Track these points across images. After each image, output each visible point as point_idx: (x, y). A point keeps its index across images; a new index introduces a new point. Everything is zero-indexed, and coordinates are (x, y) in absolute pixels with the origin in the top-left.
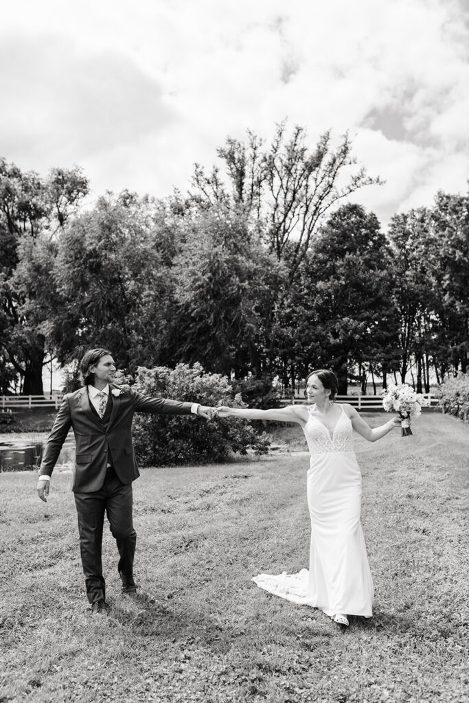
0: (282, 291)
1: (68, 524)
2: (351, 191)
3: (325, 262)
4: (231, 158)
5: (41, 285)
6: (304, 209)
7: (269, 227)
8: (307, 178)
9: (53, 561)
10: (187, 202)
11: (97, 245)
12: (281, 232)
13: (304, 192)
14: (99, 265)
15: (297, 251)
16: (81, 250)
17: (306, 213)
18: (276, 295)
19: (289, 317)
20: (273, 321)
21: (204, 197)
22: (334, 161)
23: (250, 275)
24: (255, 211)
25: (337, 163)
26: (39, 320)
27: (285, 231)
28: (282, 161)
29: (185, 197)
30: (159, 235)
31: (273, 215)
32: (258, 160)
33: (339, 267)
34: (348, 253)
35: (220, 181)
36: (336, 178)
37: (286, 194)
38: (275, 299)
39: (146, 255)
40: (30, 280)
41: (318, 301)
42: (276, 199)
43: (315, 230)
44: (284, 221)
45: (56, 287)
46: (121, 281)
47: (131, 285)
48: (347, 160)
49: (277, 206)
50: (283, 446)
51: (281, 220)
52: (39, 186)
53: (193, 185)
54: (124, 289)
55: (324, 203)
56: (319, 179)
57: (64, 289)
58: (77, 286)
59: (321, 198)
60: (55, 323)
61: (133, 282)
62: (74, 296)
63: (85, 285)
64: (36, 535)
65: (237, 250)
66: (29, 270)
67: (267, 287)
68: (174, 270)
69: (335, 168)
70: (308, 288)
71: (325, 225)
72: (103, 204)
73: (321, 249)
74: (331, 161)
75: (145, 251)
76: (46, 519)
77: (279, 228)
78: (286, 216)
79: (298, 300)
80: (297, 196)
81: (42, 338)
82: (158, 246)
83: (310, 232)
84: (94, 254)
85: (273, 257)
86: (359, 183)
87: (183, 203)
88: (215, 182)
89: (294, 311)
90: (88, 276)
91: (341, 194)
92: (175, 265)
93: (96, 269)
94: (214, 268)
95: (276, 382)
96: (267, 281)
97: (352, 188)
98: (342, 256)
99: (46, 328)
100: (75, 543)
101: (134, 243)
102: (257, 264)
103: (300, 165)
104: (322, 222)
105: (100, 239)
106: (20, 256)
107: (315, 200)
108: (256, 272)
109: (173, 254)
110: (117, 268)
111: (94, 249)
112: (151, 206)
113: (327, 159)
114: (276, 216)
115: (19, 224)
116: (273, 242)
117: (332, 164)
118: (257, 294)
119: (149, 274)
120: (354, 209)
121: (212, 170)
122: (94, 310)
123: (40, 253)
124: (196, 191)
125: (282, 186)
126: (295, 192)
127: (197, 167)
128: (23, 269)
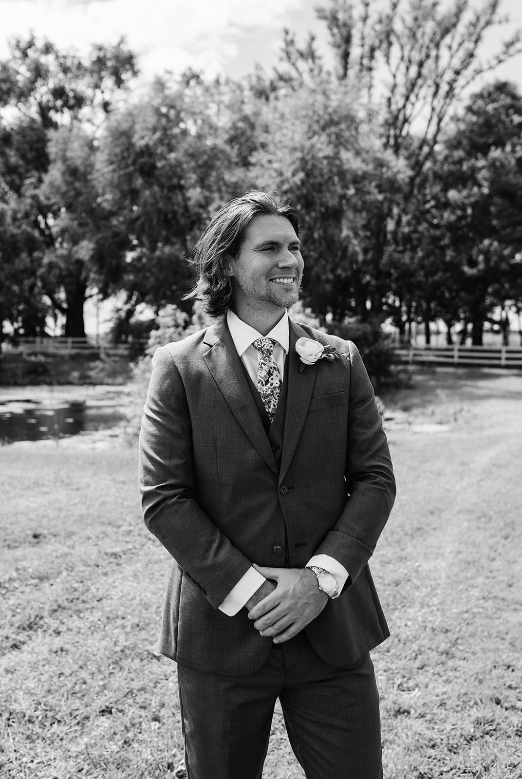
0: (398, 204)
1: (66, 555)
2: (500, 61)
3: (460, 162)
4: (333, 20)
5: (78, 194)
6: (433, 89)
7: (383, 116)
8: (437, 46)
9: (22, 637)
10: (272, 83)
11: (150, 139)
12: (399, 123)
13: (433, 66)
14: (153, 167)
15: (421, 148)
16: (130, 146)
17: (435, 94)
18: (390, 210)
19: (407, 239)
20: (386, 243)
21: (294, 74)
22: (478, 19)
23: (358, 180)
24: (364, 92)
25: (482, 22)
26: (75, 241)
27: (406, 120)
28: (403, 21)
29: (269, 75)
30: (234, 127)
31: (389, 100)
32: (370, 22)
33: (480, 169)
34: (493, 148)
35: (318, 53)
36: (479, 43)
37: (408, 68)
38: (390, 214)
39: (215, 153)
40: (64, 188)
41: (448, 216)
42: (394, 76)
43: (446, 119)
44: (404, 107)
45: (97, 196)
46: (182, 188)
47: (195, 194)
48: (496, 18)
49: (395, 86)
50: (399, 415)
51: (401, 105)
52: (80, 66)
53: (281, 59)
54: (186, 199)
55: (461, 81)
56: (455, 46)
57: (106, 200)
58: (124, 196)
59: (457, 73)
60: (97, 243)
61: (198, 190)
62: (121, 208)
63: (134, 195)
64: (7, 577)
65: (339, 142)
66: (63, 174)
67: (380, 197)
68: (253, 173)
69: (478, 29)
70: (435, 197)
71: (461, 112)
72: (160, 85)
73: (454, 144)
74: (473, 19)
75: (214, 148)
76: (35, 540)
77: (396, 118)
78: (407, 98)
79: (421, 216)
80: (425, 71)
81: (80, 263)
82: (231, 141)
83: (440, 120)
84: (147, 151)
85: (389, 155)
86: (512, 50)
87: (267, 84)
88: (310, 55)
89: (415, 231)
90: (139, 182)
91: (485, 66)
92: (254, 165)
93: (148, 172)
94: (307, 167)
95: (388, 327)
96: (380, 188)
97: (502, 57)
98: (485, 154)
99: (85, 250)
100: (67, 596)
101: (199, 137)
102: (367, 164)
103: (429, 27)
104: (458, 108)
105: (154, 130)
106: (52, 157)
107: (449, 76)
108: (365, 176)
109: (253, 149)
110: (176, 171)
111: (147, 146)
112: (224, 88)
113: (467, 17)
114: (393, 101)
115: (55, 116)
116: (388, 137)
117: (474, 25)
118: (366, 206)
119: (220, 178)
120: (502, 88)
121: (307, 38)
122: (147, 227)
123: (76, 152)
124: (285, 68)
125: (402, 58)
126: (421, 65)
127: (287, 33)
128: (55, 174)
